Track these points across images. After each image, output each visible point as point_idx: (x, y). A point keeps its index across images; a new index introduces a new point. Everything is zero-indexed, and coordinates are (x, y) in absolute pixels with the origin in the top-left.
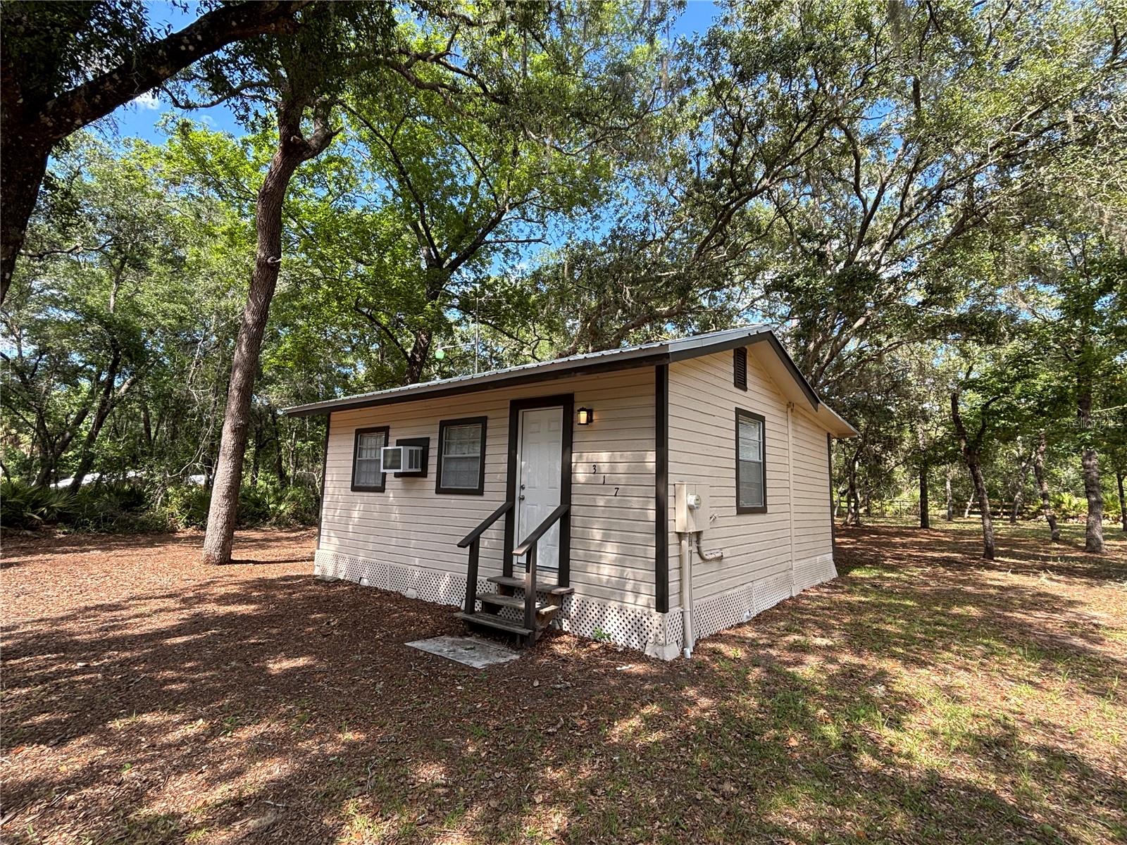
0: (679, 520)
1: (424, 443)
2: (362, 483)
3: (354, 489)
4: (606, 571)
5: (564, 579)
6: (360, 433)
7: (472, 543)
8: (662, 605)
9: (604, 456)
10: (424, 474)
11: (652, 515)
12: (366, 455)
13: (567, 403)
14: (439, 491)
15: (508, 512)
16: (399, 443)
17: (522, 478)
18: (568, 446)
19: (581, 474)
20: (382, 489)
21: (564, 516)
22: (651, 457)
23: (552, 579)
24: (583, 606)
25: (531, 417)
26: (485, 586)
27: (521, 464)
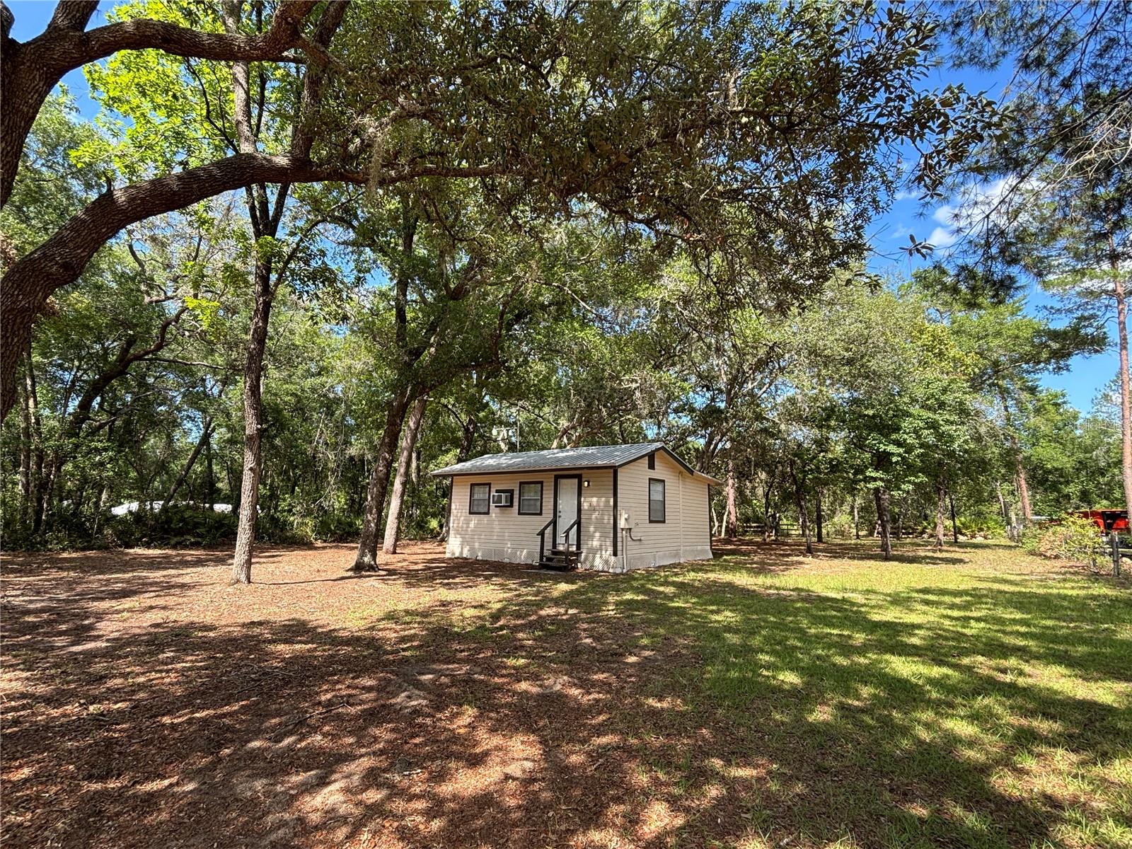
0: (622, 523)
1: (511, 492)
2: (475, 510)
3: (470, 513)
4: (596, 543)
5: (579, 547)
6: (472, 485)
7: (542, 534)
8: (615, 554)
9: (595, 499)
10: (511, 506)
11: (612, 522)
12: (476, 497)
13: (579, 477)
14: (520, 514)
15: (554, 523)
16: (497, 491)
17: (560, 507)
18: (580, 495)
19: (585, 506)
20: (488, 513)
21: (578, 523)
22: (612, 500)
23: (574, 549)
24: (586, 559)
25: (563, 482)
26: (546, 553)
27: (559, 502)
